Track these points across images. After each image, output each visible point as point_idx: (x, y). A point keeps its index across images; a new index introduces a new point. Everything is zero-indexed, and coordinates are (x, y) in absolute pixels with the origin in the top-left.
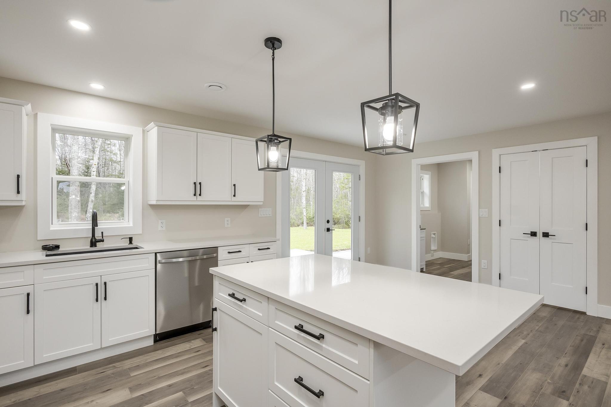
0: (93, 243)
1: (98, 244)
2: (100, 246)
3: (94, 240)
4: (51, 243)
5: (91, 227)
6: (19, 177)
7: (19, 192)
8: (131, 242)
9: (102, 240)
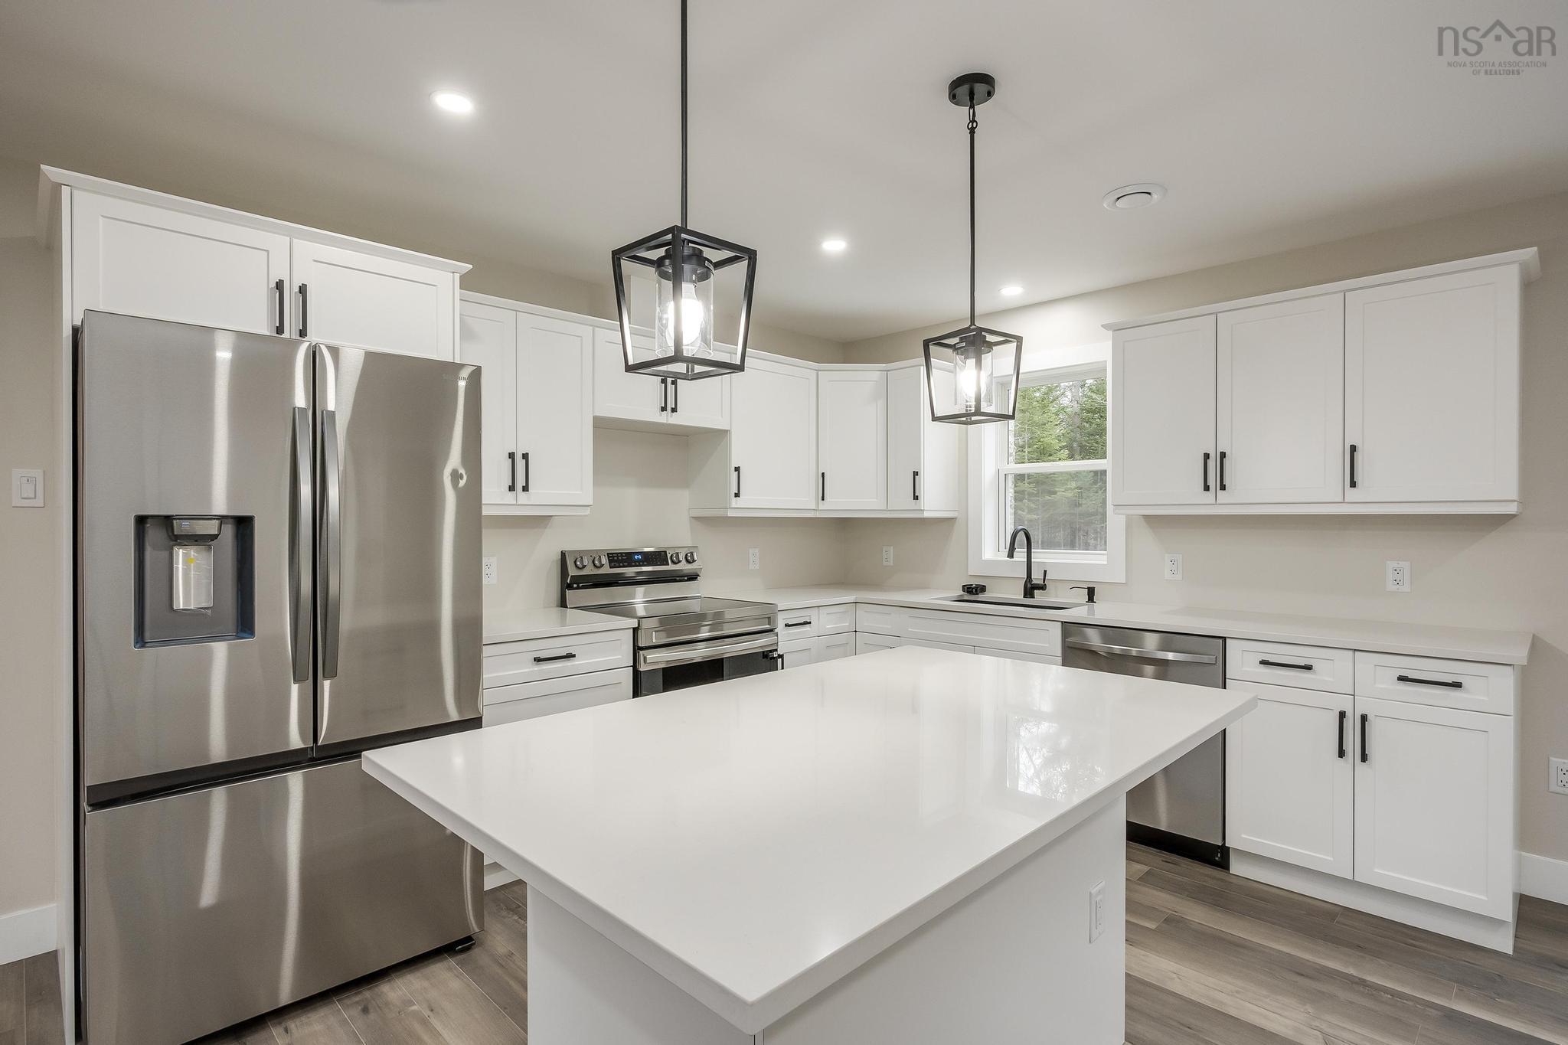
0: (1030, 589)
1: (1036, 592)
2: (1039, 597)
3: (1029, 586)
4: (974, 582)
5: (1026, 560)
6: (916, 474)
7: (916, 498)
8: (1091, 599)
9: (1043, 587)
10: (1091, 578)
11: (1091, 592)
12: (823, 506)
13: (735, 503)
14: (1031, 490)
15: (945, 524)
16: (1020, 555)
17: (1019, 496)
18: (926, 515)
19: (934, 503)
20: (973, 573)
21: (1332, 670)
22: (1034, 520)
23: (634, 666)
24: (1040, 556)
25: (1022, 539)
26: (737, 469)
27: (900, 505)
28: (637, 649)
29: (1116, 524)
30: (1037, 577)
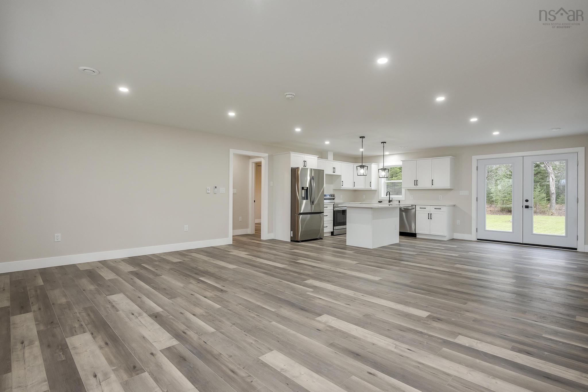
3: (389, 201)
4: (380, 201)
6: (371, 182)
7: (370, 186)
8: (399, 202)
9: (392, 201)
10: (399, 199)
11: (399, 201)
12: (354, 187)
13: (342, 187)
14: (390, 185)
15: (375, 191)
16: (388, 196)
17: (387, 186)
18: (372, 189)
19: (373, 187)
20: (380, 199)
21: (428, 208)
22: (390, 190)
23: (333, 210)
24: (391, 196)
25: (388, 193)
26: (342, 181)
27: (368, 187)
28: (334, 207)
29: (403, 191)
30: (391, 199)
